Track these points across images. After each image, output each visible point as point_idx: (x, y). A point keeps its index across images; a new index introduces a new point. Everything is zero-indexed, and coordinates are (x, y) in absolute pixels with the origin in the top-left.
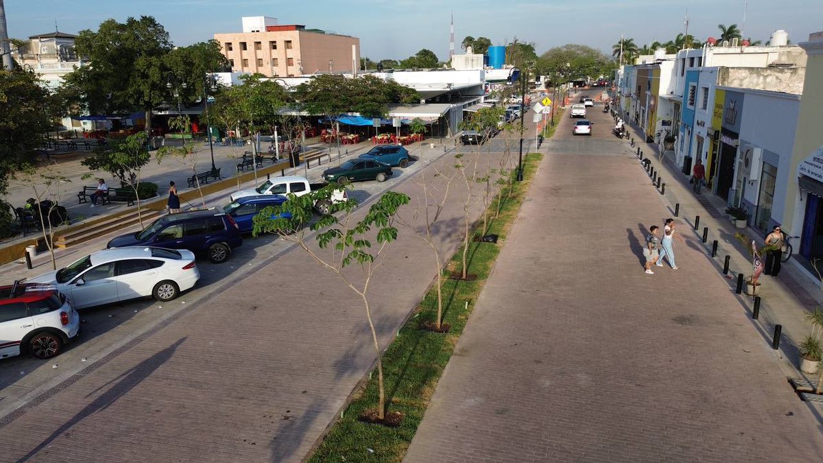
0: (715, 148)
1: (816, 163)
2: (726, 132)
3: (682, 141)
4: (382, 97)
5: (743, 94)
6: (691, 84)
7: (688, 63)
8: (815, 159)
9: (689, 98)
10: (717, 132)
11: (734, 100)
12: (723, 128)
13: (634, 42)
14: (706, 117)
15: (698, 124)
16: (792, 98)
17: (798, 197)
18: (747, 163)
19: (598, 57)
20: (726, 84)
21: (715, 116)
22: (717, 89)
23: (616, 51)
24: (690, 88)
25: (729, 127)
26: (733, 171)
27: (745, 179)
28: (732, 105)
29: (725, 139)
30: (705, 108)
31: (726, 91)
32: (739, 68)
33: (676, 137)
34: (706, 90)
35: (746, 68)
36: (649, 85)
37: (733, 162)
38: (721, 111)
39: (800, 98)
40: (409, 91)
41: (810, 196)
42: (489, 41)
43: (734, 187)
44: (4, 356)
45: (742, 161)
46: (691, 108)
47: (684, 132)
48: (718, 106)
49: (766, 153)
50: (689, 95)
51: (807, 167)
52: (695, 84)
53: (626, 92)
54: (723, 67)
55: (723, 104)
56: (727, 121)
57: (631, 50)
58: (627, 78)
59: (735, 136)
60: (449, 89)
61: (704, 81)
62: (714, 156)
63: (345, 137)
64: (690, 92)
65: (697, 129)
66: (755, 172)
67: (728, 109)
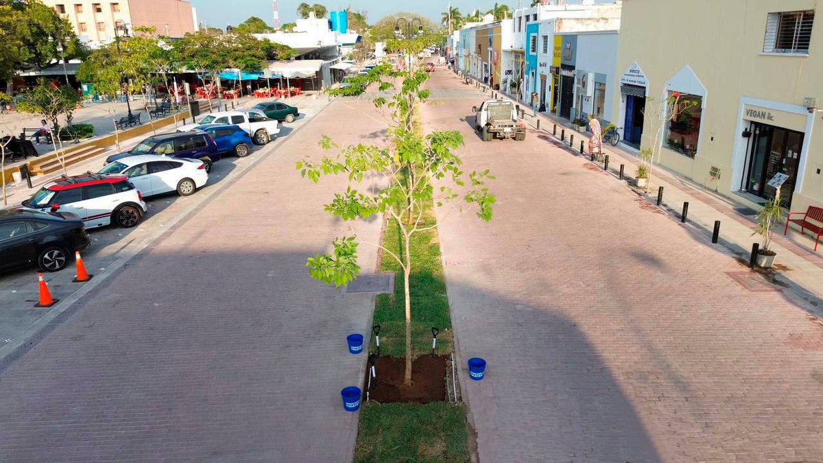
0: (556, 81)
1: (632, 74)
2: (564, 67)
3: (528, 82)
4: (261, 53)
5: (576, 36)
6: (533, 34)
7: (524, 20)
8: (631, 71)
9: (531, 46)
10: (557, 68)
11: (569, 42)
12: (562, 64)
13: (459, 11)
14: (547, 59)
15: (541, 65)
16: (614, 33)
17: (621, 99)
18: (584, 84)
19: (427, 24)
20: (561, 31)
21: (555, 56)
22: (555, 36)
23: (444, 19)
24: (531, 39)
25: (568, 63)
26: (572, 95)
27: (582, 96)
28: (568, 46)
29: (565, 73)
30: (545, 51)
31: (563, 36)
32: (569, 19)
33: (521, 80)
34: (545, 38)
35: (574, 19)
36: (490, 41)
37: (572, 88)
38: (560, 51)
39: (618, 32)
40: (284, 48)
41: (628, 97)
42: (324, 8)
43: (574, 106)
44: (99, 225)
45: (579, 86)
46: (534, 54)
47: (528, 74)
48: (556, 48)
49: (597, 75)
50: (531, 44)
51: (626, 77)
52: (535, 34)
53: (464, 52)
54: (558, 18)
55: (561, 46)
56: (565, 58)
57: (457, 18)
58: (464, 41)
59: (572, 68)
60: (319, 46)
61: (542, 32)
62: (556, 88)
63: (227, 92)
64: (531, 42)
65: (540, 70)
66: (590, 90)
67: (566, 49)
